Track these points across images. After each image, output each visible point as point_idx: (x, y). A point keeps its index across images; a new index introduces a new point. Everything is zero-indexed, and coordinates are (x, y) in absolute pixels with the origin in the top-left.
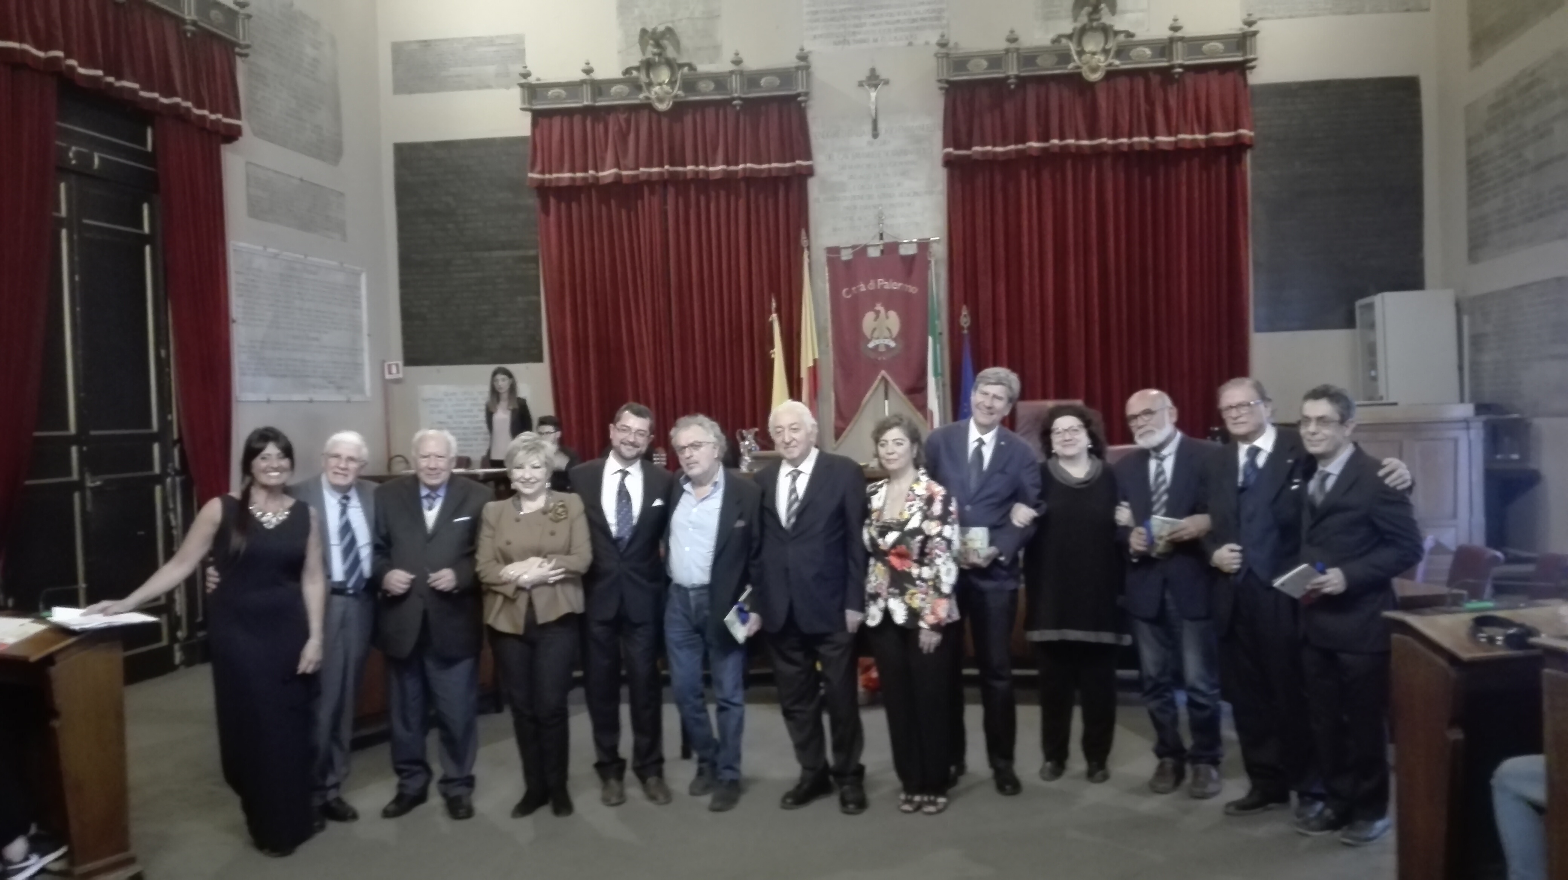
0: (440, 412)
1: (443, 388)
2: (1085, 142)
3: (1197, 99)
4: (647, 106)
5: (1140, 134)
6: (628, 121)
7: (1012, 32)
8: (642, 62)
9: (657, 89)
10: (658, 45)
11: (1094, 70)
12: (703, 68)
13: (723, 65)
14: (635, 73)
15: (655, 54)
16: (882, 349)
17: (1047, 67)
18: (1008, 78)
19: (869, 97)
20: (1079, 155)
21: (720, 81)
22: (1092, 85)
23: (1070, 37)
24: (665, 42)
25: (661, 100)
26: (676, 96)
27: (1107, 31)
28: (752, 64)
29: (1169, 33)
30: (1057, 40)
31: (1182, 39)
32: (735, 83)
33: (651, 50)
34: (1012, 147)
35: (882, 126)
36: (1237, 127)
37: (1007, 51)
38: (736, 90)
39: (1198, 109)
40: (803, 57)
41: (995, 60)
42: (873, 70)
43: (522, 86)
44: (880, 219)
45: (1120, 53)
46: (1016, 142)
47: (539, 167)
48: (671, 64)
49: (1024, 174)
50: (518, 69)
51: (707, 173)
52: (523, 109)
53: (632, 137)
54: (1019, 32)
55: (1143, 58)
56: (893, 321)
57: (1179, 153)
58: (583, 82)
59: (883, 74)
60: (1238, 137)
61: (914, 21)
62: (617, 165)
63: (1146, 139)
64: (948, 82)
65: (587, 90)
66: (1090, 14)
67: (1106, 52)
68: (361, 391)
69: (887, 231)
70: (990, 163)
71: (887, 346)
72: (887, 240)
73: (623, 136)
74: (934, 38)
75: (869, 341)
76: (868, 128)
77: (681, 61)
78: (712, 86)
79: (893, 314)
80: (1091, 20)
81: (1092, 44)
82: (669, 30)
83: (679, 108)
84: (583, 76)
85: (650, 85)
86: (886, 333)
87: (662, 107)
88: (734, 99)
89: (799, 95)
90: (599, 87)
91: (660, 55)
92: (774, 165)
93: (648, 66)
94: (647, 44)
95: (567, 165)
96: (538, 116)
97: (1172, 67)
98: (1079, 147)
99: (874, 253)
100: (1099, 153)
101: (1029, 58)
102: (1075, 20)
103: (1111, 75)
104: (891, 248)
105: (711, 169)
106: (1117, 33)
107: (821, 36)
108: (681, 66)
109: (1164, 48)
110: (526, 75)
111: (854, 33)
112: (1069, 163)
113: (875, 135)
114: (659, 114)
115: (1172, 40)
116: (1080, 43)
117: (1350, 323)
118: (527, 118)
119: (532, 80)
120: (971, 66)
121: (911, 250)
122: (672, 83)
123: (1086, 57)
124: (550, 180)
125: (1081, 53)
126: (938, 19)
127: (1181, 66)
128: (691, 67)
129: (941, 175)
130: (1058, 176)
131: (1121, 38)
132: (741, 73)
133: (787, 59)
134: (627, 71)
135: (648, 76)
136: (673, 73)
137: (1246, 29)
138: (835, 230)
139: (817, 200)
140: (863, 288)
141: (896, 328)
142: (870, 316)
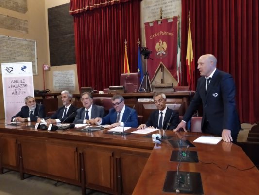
0: (57, 78)
1: (58, 72)
16: (161, 55)
44: (161, 11)
47: (72, 9)
56: (165, 45)
62: (89, 5)
71: (162, 54)
72: (163, 18)
75: (157, 52)
79: (165, 43)
86: (163, 50)
95: (78, 7)
104: (164, 21)
124: (75, 12)
138: (149, 17)
139: (144, 8)
140: (156, 35)
141: (165, 48)
142: (158, 44)
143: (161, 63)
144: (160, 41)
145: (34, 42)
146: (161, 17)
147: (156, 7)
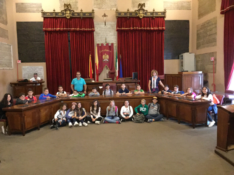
0: (26, 71)
1: (27, 67)
2: (140, 28)
3: (157, 22)
4: (65, 18)
5: (148, 27)
6: (62, 20)
7: (128, 9)
8: (64, 10)
9: (67, 14)
10: (67, 7)
11: (141, 16)
12: (75, 11)
13: (79, 11)
14: (63, 11)
15: (67, 8)
16: (106, 61)
17: (134, 15)
18: (128, 17)
19: (104, 18)
20: (138, 30)
21: (78, 14)
22: (141, 19)
23: (137, 10)
24: (69, 6)
25: (68, 17)
26: (71, 16)
27: (143, 10)
28: (84, 11)
29: (153, 11)
30: (135, 11)
31: (155, 12)
32: (81, 14)
33: (66, 7)
34: (128, 28)
35: (106, 23)
36: (163, 27)
37: (127, 12)
38: (81, 15)
39: (157, 24)
40: (93, 11)
41: (125, 13)
42: (105, 14)
43: (42, 12)
44: (106, 39)
45: (146, 14)
46: (129, 28)
47: (45, 27)
48: (69, 10)
49: (130, 33)
50: (41, 9)
51: (76, 30)
52: (42, 17)
53: (62, 23)
54: (129, 9)
55: (149, 15)
56: (108, 56)
57: (154, 30)
58: (53, 12)
59: (106, 14)
60: (163, 28)
61: (112, 6)
62: (60, 28)
63: (149, 28)
64: (118, 17)
65: (54, 14)
66: (141, 7)
67: (143, 13)
68: (12, 67)
69: (107, 41)
70: (124, 31)
71: (107, 61)
72: (107, 43)
73: (61, 23)
74: (115, 9)
75: (104, 60)
76: (104, 24)
77: (71, 10)
78: (77, 15)
79: (108, 55)
80: (141, 8)
81: (141, 12)
82: (69, 4)
83: (71, 18)
84: (54, 11)
85: (66, 14)
86: (107, 59)
87: (68, 18)
88: (81, 17)
89: (93, 17)
90: (57, 14)
91: (68, 9)
92: (88, 29)
93: (66, 10)
94: (65, 6)
95: (50, 27)
96: (45, 18)
97: (153, 17)
98: (139, 29)
99: (105, 45)
100: (142, 30)
101: (131, 13)
102: (138, 8)
103: (144, 17)
104: (107, 44)
105: (77, 29)
106: (145, 10)
107: (96, 7)
108: (72, 11)
109: (152, 13)
110: (42, 11)
111: (102, 7)
112: (137, 31)
113: (105, 25)
114: (67, 19)
115: (153, 12)
116: (139, 12)
117: (179, 58)
118: (43, 18)
119: (43, 11)
120: (121, 14)
121: (110, 45)
122: (70, 14)
123: (140, 14)
124: (47, 30)
125: (139, 13)
126: (116, 6)
127: (155, 16)
128: (73, 11)
129: (116, 32)
130: (135, 34)
131: (146, 11)
132: (82, 13)
133: (90, 11)
134: (62, 11)
135: (65, 12)
136: (70, 12)
137: (164, 11)
138: (98, 41)
139: (95, 36)
140: (103, 51)
141: (108, 58)
142: (104, 56)
143: (106, 65)
144: (105, 54)
145: (11, 46)
146: (106, 42)
147: (102, 36)
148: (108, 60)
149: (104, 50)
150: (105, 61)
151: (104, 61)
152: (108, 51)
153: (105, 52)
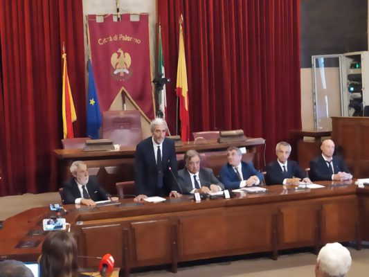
56: (127, 59)
69: (122, 7)
71: (124, 73)
75: (114, 70)
79: (127, 55)
86: (125, 66)
121: (136, 19)
142: (114, 56)
143: (123, 88)
144: (120, 51)
146: (118, 10)
148: (128, 70)
149: (116, 38)
150: (119, 73)
151: (115, 72)
152: (127, 38)
153: (119, 44)
